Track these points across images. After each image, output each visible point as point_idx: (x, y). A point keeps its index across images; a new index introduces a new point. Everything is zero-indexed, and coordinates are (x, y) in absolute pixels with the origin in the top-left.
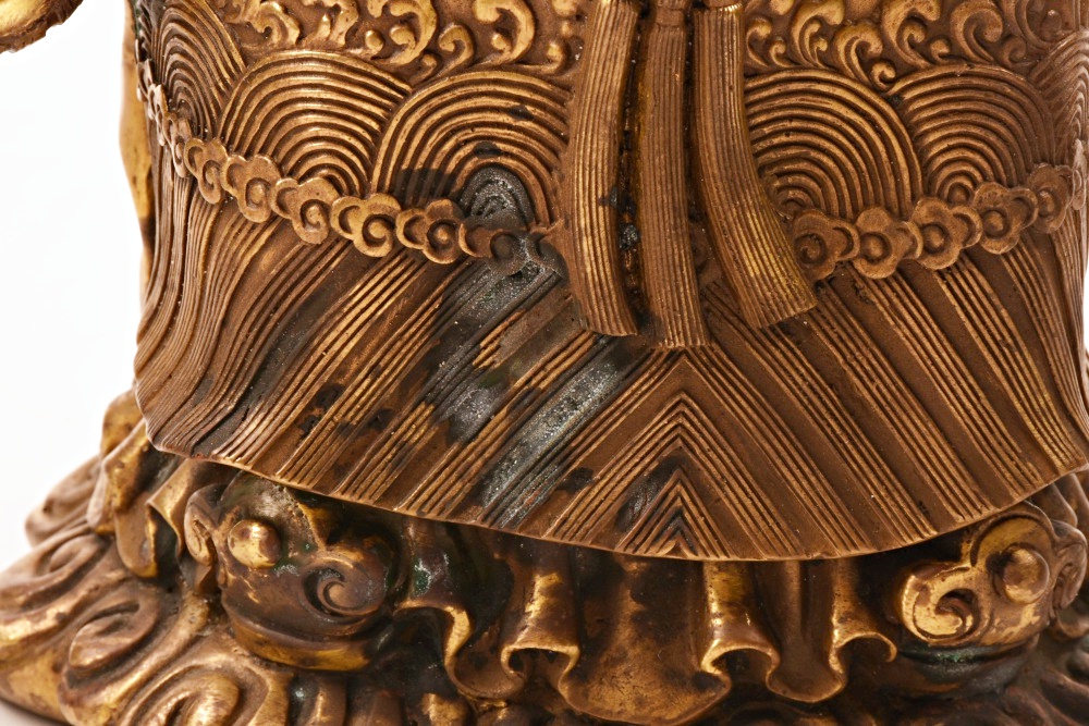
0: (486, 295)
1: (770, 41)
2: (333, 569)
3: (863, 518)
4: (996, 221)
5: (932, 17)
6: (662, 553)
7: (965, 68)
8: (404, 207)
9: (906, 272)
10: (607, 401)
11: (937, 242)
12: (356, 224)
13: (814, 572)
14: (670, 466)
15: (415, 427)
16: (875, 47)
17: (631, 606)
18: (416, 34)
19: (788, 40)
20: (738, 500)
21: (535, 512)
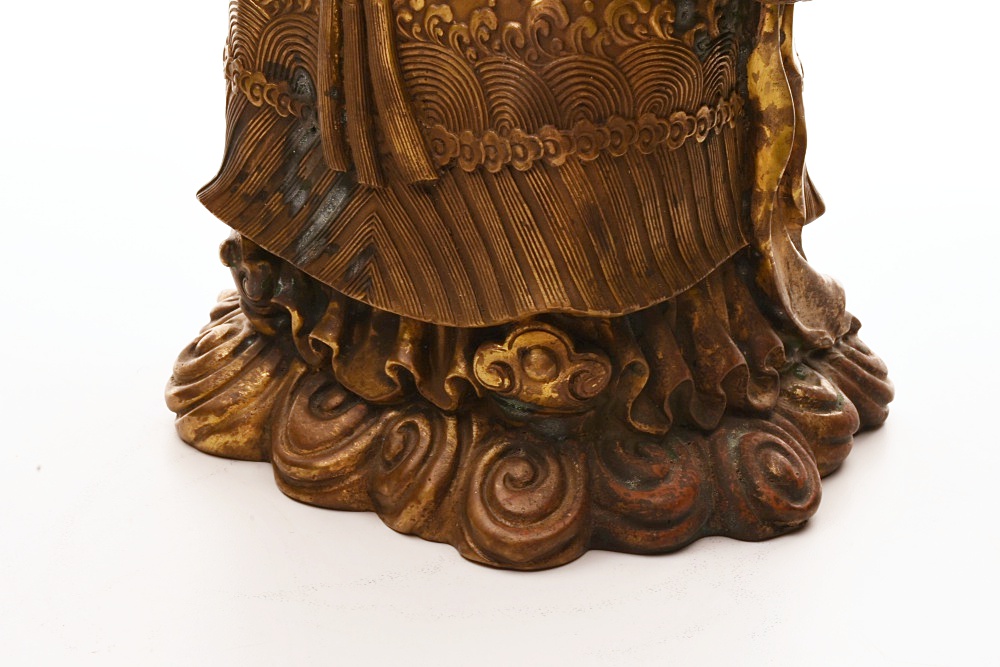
1: (411, 24)
4: (519, 150)
5: (492, 26)
6: (359, 298)
7: (507, 59)
8: (268, 78)
9: (481, 170)
10: (344, 206)
11: (492, 156)
12: (248, 86)
14: (369, 251)
15: (274, 203)
16: (466, 39)
19: (422, 26)
20: (397, 276)
21: (313, 261)
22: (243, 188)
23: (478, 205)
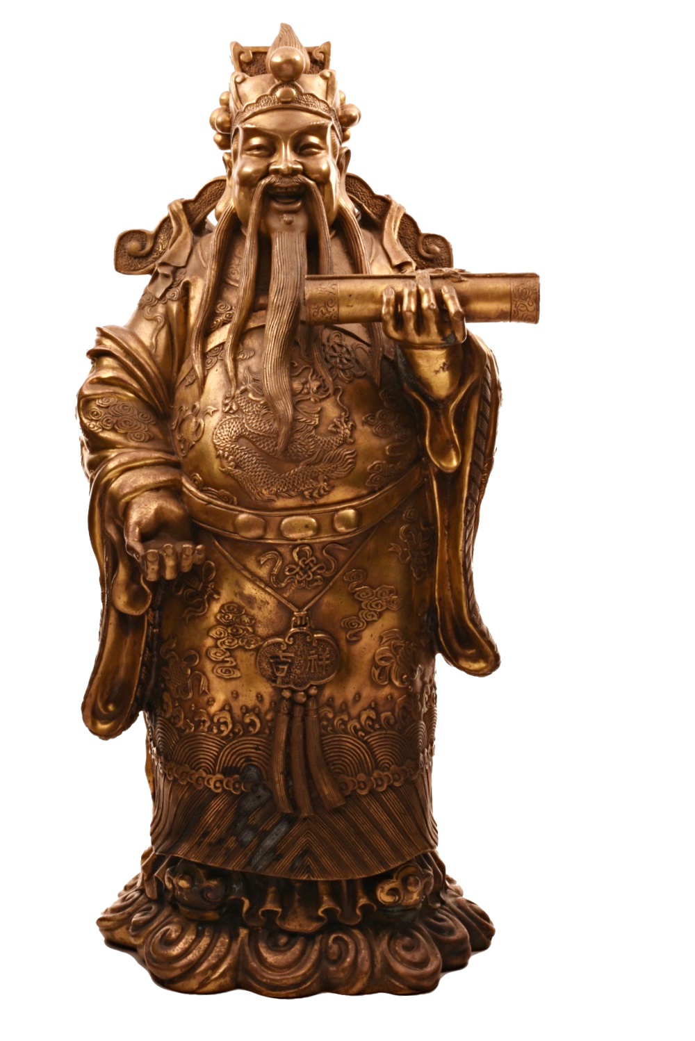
0: (249, 804)
1: (327, 726)
2: (209, 889)
3: (364, 866)
4: (396, 776)
5: (374, 717)
6: (304, 878)
7: (384, 732)
8: (225, 776)
9: (372, 792)
10: (286, 833)
11: (380, 783)
12: (212, 783)
13: (351, 883)
14: (306, 852)
15: (231, 843)
16: (358, 726)
17: (297, 897)
18: (227, 726)
19: (333, 725)
20: (326, 861)
21: (267, 867)
22: (207, 840)
23: (372, 811)
